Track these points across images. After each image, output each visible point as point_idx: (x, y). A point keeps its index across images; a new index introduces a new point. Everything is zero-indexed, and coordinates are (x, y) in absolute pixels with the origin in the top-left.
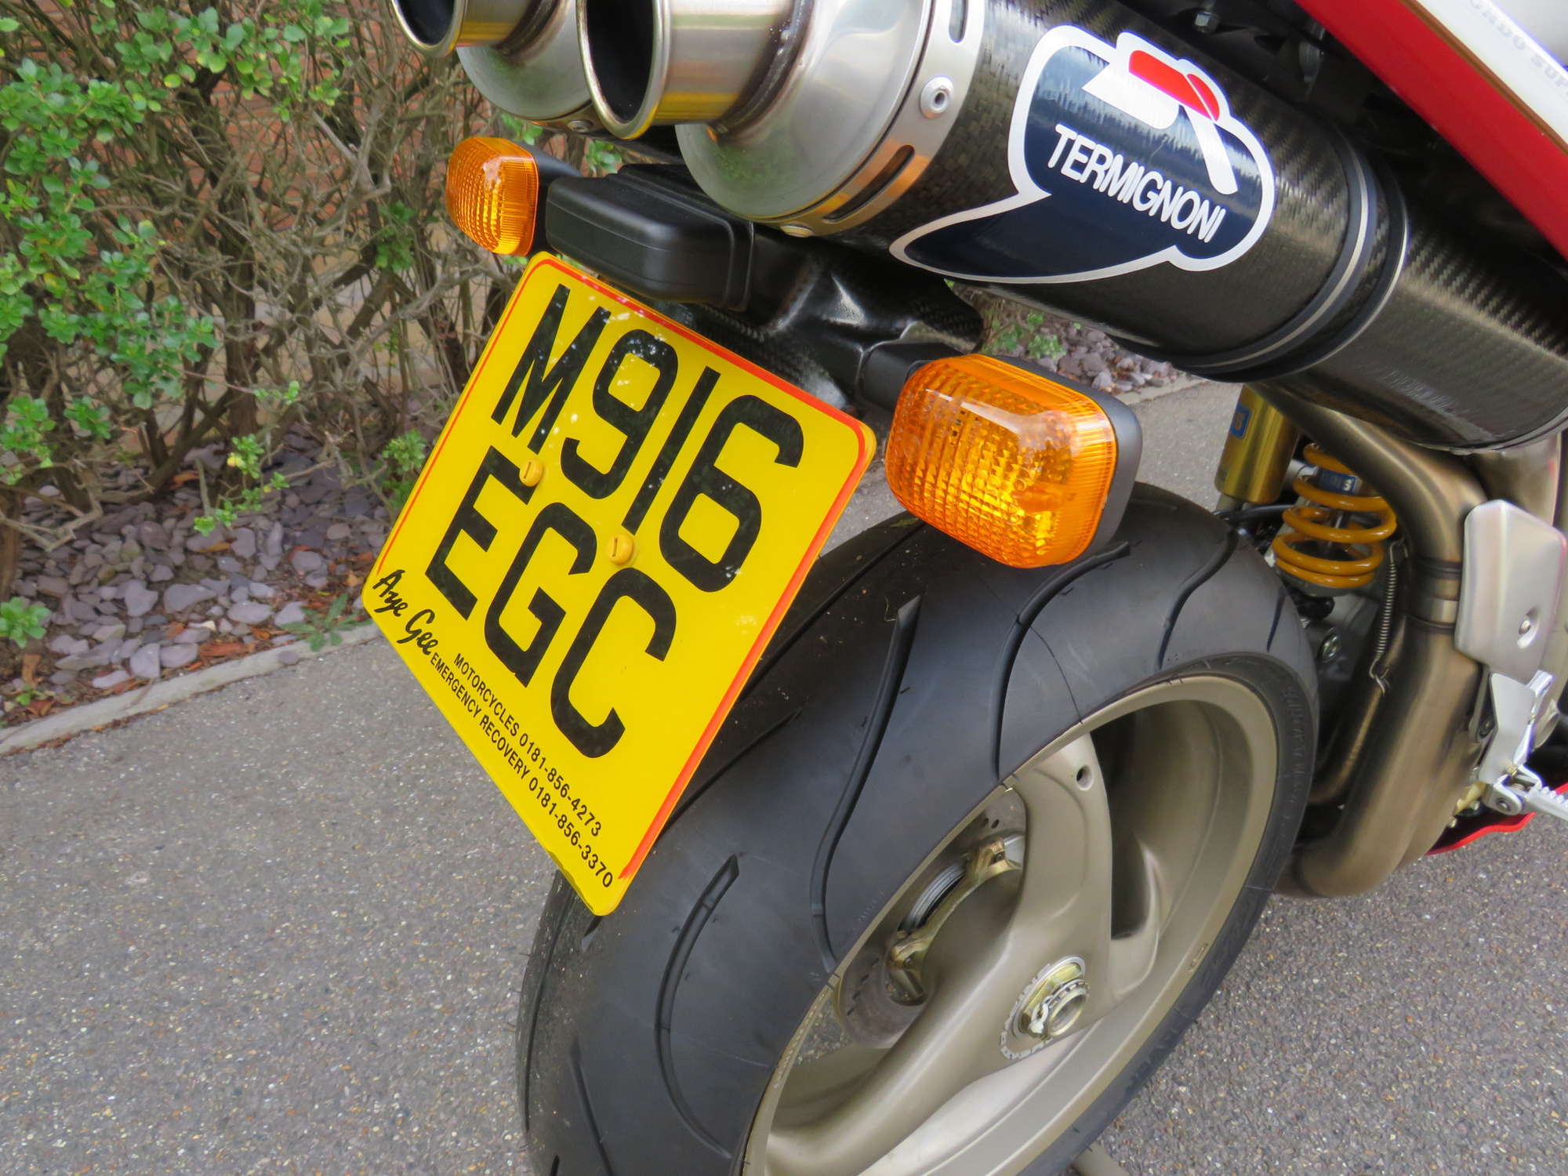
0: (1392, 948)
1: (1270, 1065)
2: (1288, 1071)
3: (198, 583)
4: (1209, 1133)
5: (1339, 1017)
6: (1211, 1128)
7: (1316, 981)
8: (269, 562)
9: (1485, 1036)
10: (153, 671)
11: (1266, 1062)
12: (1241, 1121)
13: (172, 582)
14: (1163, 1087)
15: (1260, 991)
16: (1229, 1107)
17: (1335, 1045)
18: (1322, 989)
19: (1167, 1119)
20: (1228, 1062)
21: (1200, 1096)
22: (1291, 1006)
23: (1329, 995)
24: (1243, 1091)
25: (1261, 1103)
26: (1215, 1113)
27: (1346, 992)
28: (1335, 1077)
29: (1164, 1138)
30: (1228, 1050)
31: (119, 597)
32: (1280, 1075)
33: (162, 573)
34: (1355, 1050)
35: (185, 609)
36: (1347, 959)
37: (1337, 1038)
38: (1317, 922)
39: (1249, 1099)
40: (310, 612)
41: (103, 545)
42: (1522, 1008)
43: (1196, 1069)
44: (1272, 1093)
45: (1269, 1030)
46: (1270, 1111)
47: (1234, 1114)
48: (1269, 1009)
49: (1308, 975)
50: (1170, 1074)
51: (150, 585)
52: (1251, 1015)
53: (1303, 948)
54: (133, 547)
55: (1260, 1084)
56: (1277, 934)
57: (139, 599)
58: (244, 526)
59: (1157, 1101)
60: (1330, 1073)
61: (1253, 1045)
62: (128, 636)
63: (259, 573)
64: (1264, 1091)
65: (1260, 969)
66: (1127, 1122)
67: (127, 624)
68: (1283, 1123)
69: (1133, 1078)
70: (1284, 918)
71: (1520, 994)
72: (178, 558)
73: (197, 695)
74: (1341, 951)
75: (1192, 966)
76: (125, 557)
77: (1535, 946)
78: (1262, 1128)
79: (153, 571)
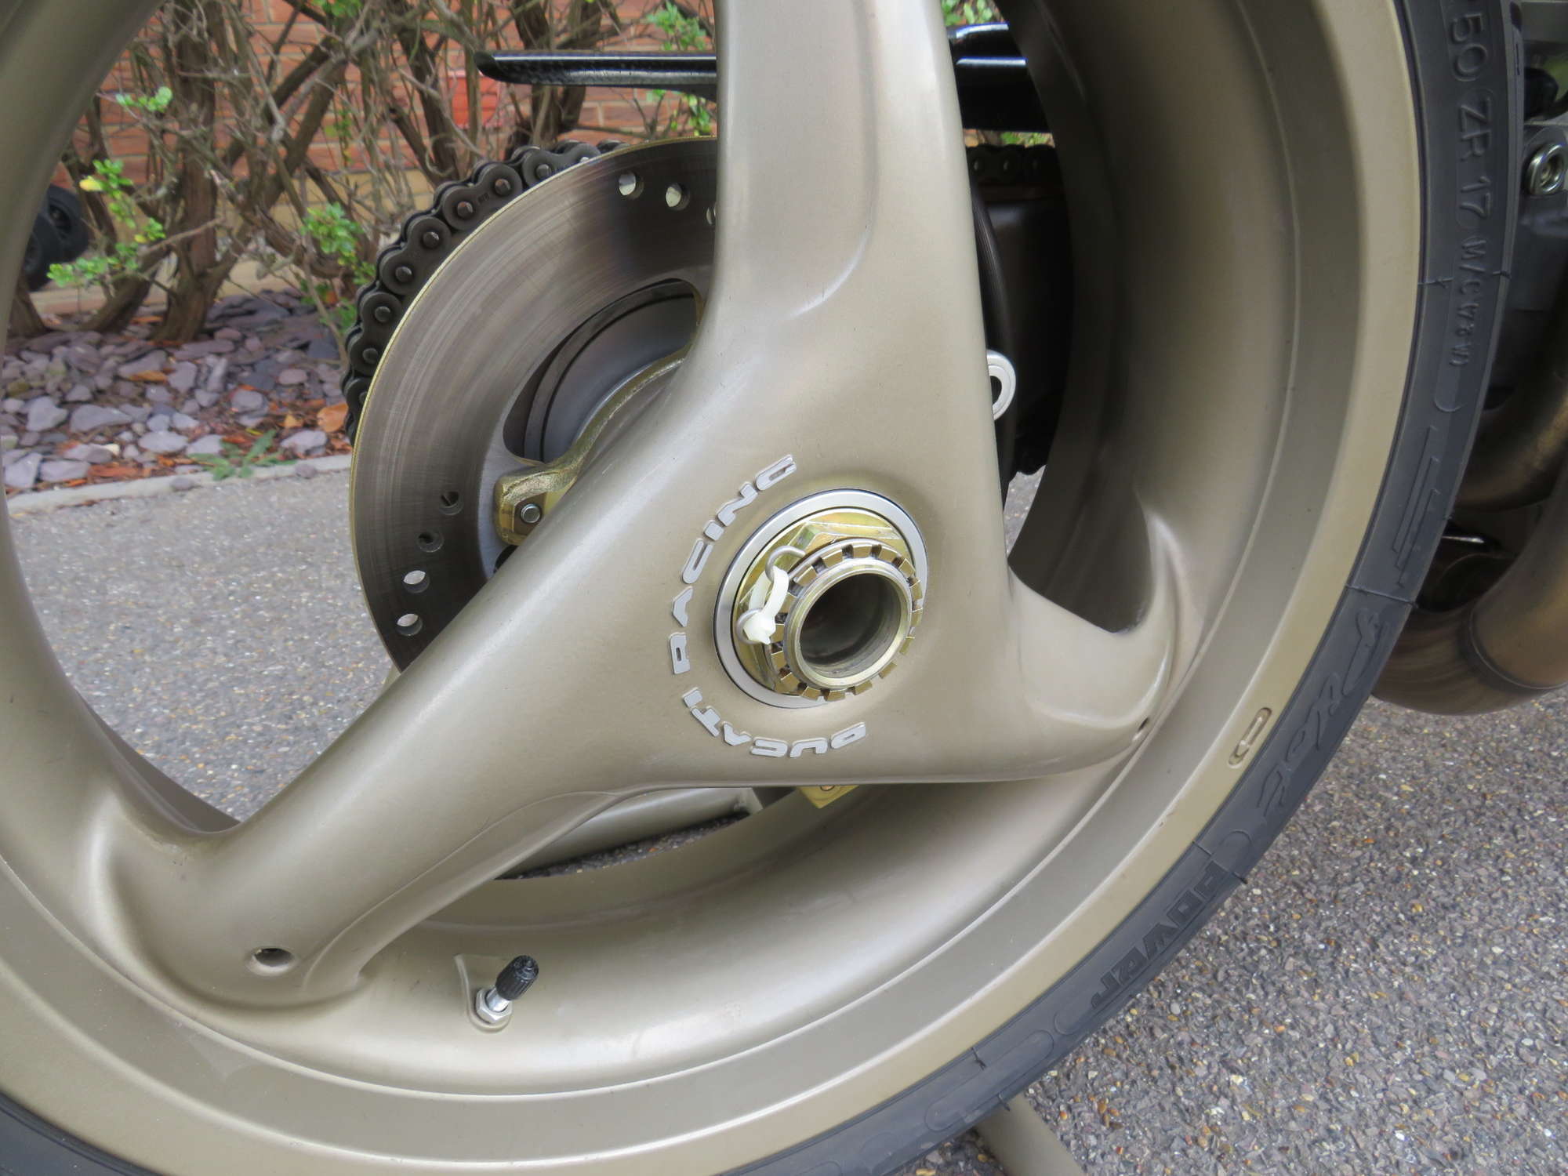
1: (1405, 1062)
2: (1439, 1077)
3: (117, 407)
4: (1277, 1157)
5: (1539, 1006)
6: (1283, 1149)
7: (1497, 950)
8: (204, 398)
10: (28, 481)
11: (1398, 1057)
12: (1342, 1145)
13: (88, 402)
14: (1200, 1071)
15: (1394, 953)
16: (1322, 1118)
17: (1532, 1048)
18: (1509, 962)
19: (1202, 1123)
20: (1326, 1049)
21: (1269, 1093)
22: (1451, 980)
23: (1520, 974)
24: (1350, 1098)
25: (1383, 1120)
26: (1293, 1125)
27: (1553, 973)
28: (1531, 1098)
29: (1191, 1152)
30: (1329, 1030)
31: (24, 411)
32: (1424, 1081)
33: (81, 392)
35: (93, 430)
36: (1554, 927)
37: (1535, 1037)
38: (1502, 872)
39: (1361, 1113)
40: (228, 446)
41: (28, 362)
43: (1267, 1052)
44: (1406, 1108)
45: (1408, 1010)
46: (1400, 1135)
47: (1330, 1131)
48: (1409, 979)
49: (1484, 941)
50: (1218, 1054)
51: (63, 403)
52: (1374, 984)
53: (1476, 903)
54: (58, 366)
55: (1384, 1090)
56: (1431, 880)
57: (43, 413)
58: (189, 361)
59: (1187, 1093)
60: (1521, 1091)
61: (1374, 1029)
62: (18, 446)
63: (191, 406)
64: (1390, 1103)
65: (1399, 923)
66: (1125, 1117)
67: (20, 438)
68: (1425, 1161)
69: (1108, 979)
70: (1444, 861)
72: (103, 382)
73: (61, 507)
74: (1544, 914)
75: (1236, 755)
76: (48, 375)
78: (1382, 1163)
79: (69, 391)
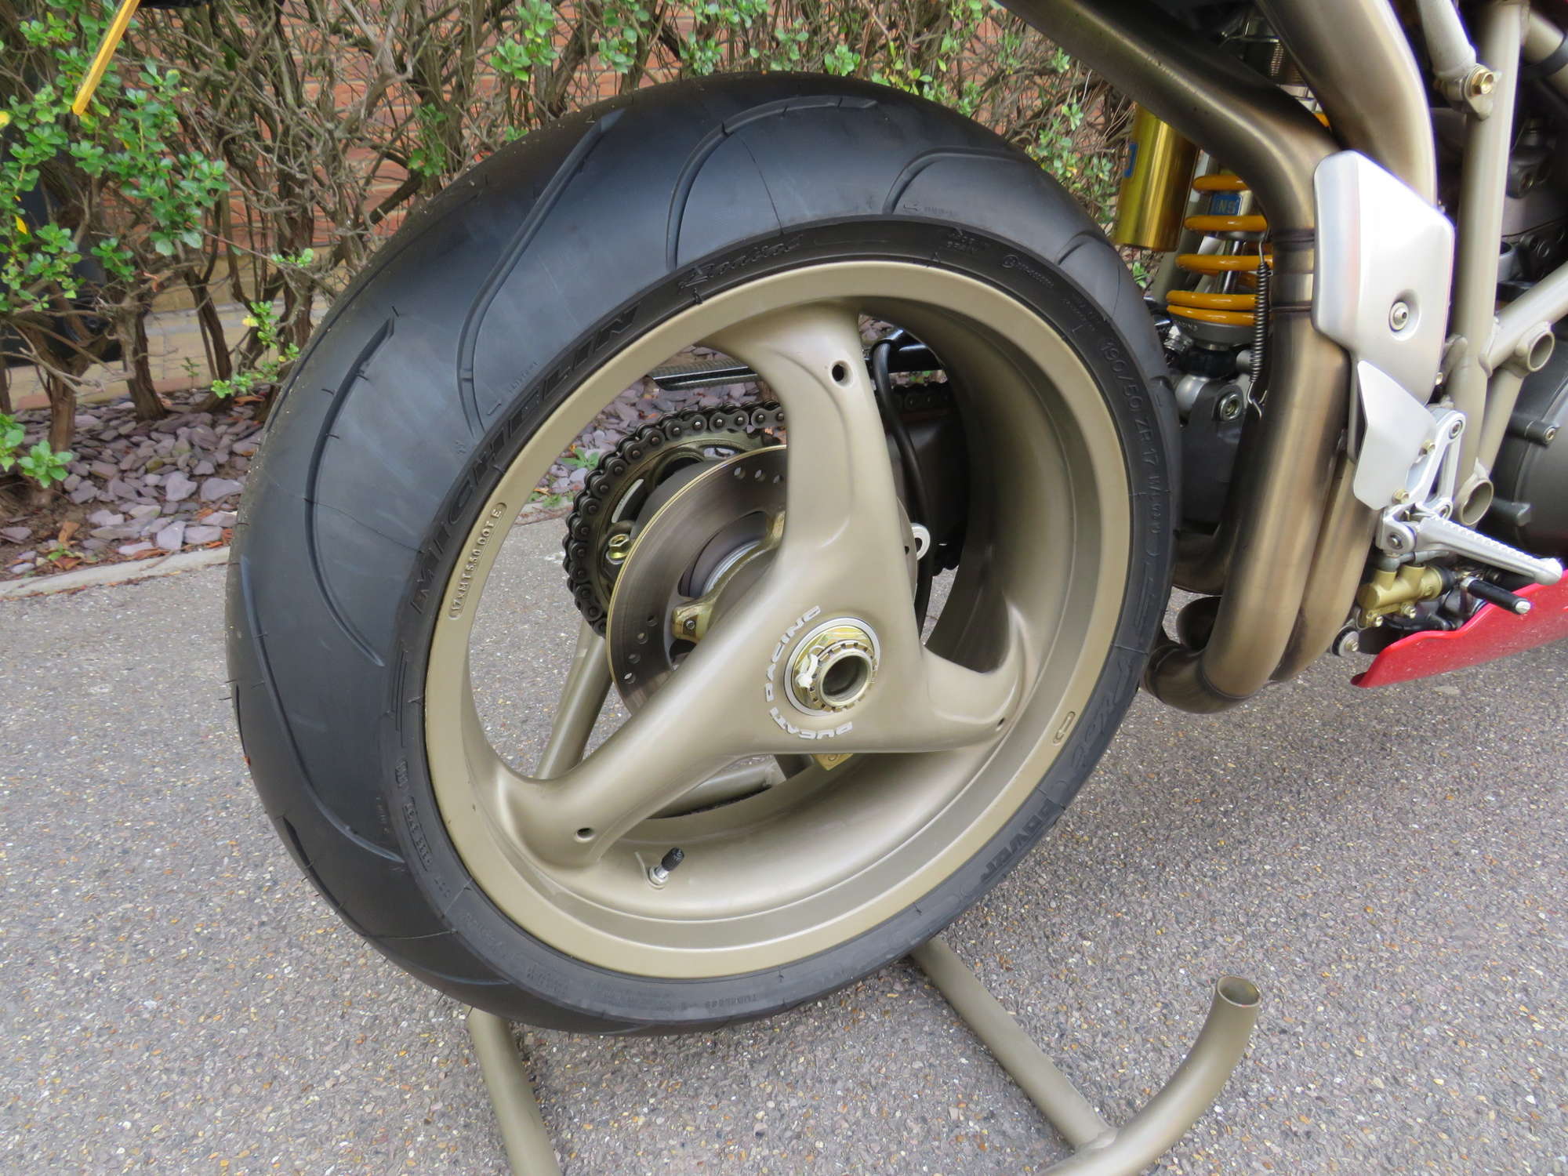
0: (1367, 847)
1: (1193, 933)
2: (1213, 940)
3: (236, 479)
4: (1105, 983)
5: (1285, 900)
6: (1109, 980)
7: (1267, 867)
9: (1457, 933)
10: (178, 545)
11: (1190, 929)
12: (1146, 977)
13: (212, 475)
14: (1065, 939)
15: (1201, 870)
16: (1137, 963)
17: (1275, 923)
18: (1274, 874)
19: (1062, 967)
20: (1146, 926)
21: (1105, 950)
22: (1233, 886)
23: (1279, 881)
24: (1156, 952)
25: (1173, 964)
26: (1118, 967)
27: (1301, 880)
28: (1267, 950)
29: (1054, 982)
30: (1149, 916)
31: (161, 484)
32: (1203, 943)
33: (205, 467)
34: (1297, 929)
35: (219, 499)
36: (1309, 853)
37: (1278, 916)
38: (1284, 819)
39: (1161, 960)
41: (158, 442)
42: (1509, 913)
43: (1108, 928)
44: (1189, 957)
45: (1201, 903)
46: (1182, 971)
47: (1140, 969)
48: (1206, 885)
49: (1260, 862)
50: (1077, 930)
51: (191, 477)
52: (1183, 889)
53: (1261, 839)
54: (183, 444)
55: (1177, 948)
56: (1233, 825)
57: (178, 486)
59: (1055, 952)
60: (1262, 947)
61: (1178, 914)
62: (162, 515)
64: (1180, 954)
65: (1207, 852)
66: (1015, 965)
67: (163, 507)
68: (1194, 983)
70: (1246, 813)
71: (1509, 901)
72: (222, 458)
73: (209, 566)
74: (1304, 845)
75: (1057, 738)
76: (175, 453)
77: (1539, 862)
78: (1168, 985)
79: (196, 466)
